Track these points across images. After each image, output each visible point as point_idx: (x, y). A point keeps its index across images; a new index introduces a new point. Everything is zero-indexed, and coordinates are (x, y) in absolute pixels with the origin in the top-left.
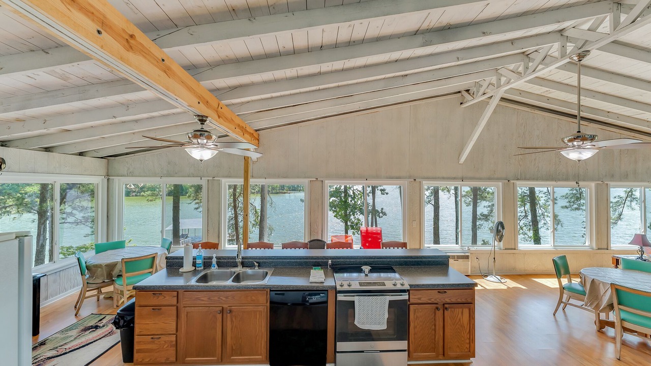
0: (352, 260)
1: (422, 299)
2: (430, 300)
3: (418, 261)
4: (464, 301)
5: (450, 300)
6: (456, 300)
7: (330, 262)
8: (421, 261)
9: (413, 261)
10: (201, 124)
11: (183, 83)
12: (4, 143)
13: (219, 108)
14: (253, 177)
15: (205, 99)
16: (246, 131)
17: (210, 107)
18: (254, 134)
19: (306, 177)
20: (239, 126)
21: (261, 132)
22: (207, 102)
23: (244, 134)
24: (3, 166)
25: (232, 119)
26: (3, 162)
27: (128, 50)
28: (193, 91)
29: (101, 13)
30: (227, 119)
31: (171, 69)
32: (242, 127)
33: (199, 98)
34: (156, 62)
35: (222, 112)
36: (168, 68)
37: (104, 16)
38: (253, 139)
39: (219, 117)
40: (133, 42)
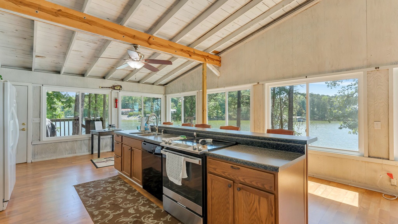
0: (210, 135)
1: (217, 170)
2: (224, 173)
3: (265, 143)
4: (260, 185)
5: (244, 179)
6: (251, 182)
7: (195, 134)
8: (268, 143)
9: (259, 142)
10: (135, 49)
11: (105, 27)
12: (122, 80)
13: (150, 39)
14: (218, 87)
15: (131, 34)
16: (194, 53)
17: (138, 39)
18: (210, 56)
19: (250, 83)
20: (182, 50)
21: (222, 55)
22: (134, 36)
23: (190, 56)
24: (121, 89)
25: (170, 46)
26: (121, 87)
27: (56, 16)
28: (116, 31)
29: (37, 4)
30: (162, 46)
31: (93, 21)
32: (187, 51)
33: (125, 34)
34: (78, 19)
35: (154, 42)
36: (90, 21)
37: (39, 5)
38: (209, 59)
39: (150, 44)
40: (60, 12)
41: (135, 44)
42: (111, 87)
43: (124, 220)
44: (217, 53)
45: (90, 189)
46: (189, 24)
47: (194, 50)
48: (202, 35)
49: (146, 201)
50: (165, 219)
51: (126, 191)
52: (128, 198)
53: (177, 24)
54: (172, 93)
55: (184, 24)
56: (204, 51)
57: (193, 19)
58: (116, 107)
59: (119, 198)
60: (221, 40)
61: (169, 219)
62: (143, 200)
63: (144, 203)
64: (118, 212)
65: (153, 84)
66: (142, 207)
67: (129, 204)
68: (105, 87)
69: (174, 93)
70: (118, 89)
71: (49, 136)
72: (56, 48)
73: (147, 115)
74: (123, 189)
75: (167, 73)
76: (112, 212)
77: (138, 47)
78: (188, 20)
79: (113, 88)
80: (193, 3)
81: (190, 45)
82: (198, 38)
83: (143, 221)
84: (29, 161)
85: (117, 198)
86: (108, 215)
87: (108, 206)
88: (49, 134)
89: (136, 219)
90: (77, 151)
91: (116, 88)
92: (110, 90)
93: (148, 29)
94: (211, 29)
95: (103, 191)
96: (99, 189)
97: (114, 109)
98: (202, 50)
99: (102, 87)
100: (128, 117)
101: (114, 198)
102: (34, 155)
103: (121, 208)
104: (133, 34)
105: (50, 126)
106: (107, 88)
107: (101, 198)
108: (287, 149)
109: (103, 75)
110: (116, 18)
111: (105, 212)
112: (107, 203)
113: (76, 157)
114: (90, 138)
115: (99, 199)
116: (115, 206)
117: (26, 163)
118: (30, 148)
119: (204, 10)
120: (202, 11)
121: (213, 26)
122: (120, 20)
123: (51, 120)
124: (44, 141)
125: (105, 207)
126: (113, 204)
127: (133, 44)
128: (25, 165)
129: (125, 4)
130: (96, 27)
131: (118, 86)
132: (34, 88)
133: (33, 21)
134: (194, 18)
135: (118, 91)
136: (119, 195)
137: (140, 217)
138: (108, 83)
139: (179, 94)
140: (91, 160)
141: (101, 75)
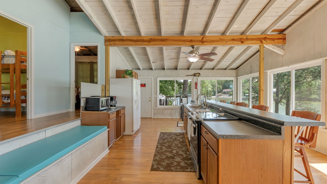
7: (220, 109)
10: (193, 49)
11: (173, 40)
12: (201, 69)
13: (203, 39)
14: (282, 66)
15: (189, 40)
16: (247, 39)
17: (194, 41)
18: (268, 37)
19: (321, 57)
20: (233, 39)
21: (286, 32)
22: (191, 40)
23: (242, 42)
24: (199, 75)
25: (221, 39)
26: (200, 74)
27: (150, 42)
28: (180, 40)
29: (142, 39)
30: (213, 41)
31: (166, 39)
32: (239, 39)
33: (185, 41)
34: (159, 41)
35: (207, 40)
36: (165, 39)
37: (143, 39)
38: (266, 41)
39: (203, 43)
40: (151, 40)
41: (192, 46)
42: (193, 75)
43: (168, 154)
44: (282, 31)
45: (165, 136)
46: (233, 18)
47: (247, 36)
48: (252, 21)
49: (186, 150)
50: (187, 162)
51: (181, 141)
52: (178, 145)
53: (222, 21)
54: (242, 75)
55: (228, 20)
56: (262, 34)
57: (235, 13)
58: (196, 88)
59: (174, 144)
60: (278, 19)
61: (189, 163)
62: (185, 149)
63: (184, 150)
64: (168, 150)
65: (225, 69)
66: (181, 152)
67: (176, 148)
68: (189, 75)
69: (243, 75)
70: (197, 75)
71: (165, 105)
72: (159, 56)
73: (246, 94)
74: (180, 140)
75: (234, 59)
76: (166, 149)
77: (194, 47)
78: (231, 15)
79: (194, 75)
80: (228, 2)
81: (243, 32)
82: (249, 24)
83: (176, 158)
84: (152, 118)
85: (173, 143)
86: (163, 149)
87: (166, 145)
88: (165, 104)
89: (173, 156)
90: (173, 116)
91: (196, 75)
92: (192, 77)
93: (202, 32)
94: (259, 13)
95: (170, 138)
96: (169, 137)
97: (195, 90)
98: (259, 34)
99: (187, 76)
100: (229, 96)
101: (172, 143)
102: (154, 114)
103: (171, 148)
104: (190, 39)
105: (165, 100)
106: (190, 75)
107: (166, 141)
108: (269, 128)
109: (188, 67)
110: (180, 32)
111: (163, 148)
112: (167, 144)
113: (173, 118)
114: (180, 108)
115: (165, 141)
116: (169, 147)
117: (151, 118)
118: (153, 110)
119: (241, 2)
120: (240, 4)
121: (259, 10)
122: (182, 32)
123: (166, 97)
124: (158, 108)
125: (165, 145)
126: (169, 146)
127: (191, 46)
128: (150, 119)
129: (181, 23)
130: (168, 42)
131: (197, 73)
132: (154, 79)
133: (145, 47)
134: (235, 11)
135: (198, 77)
136: (175, 142)
137: (175, 156)
138: (192, 72)
139: (246, 76)
140: (178, 122)
141: (186, 67)
